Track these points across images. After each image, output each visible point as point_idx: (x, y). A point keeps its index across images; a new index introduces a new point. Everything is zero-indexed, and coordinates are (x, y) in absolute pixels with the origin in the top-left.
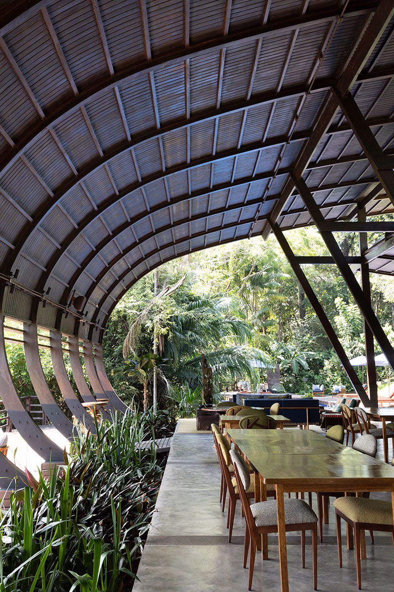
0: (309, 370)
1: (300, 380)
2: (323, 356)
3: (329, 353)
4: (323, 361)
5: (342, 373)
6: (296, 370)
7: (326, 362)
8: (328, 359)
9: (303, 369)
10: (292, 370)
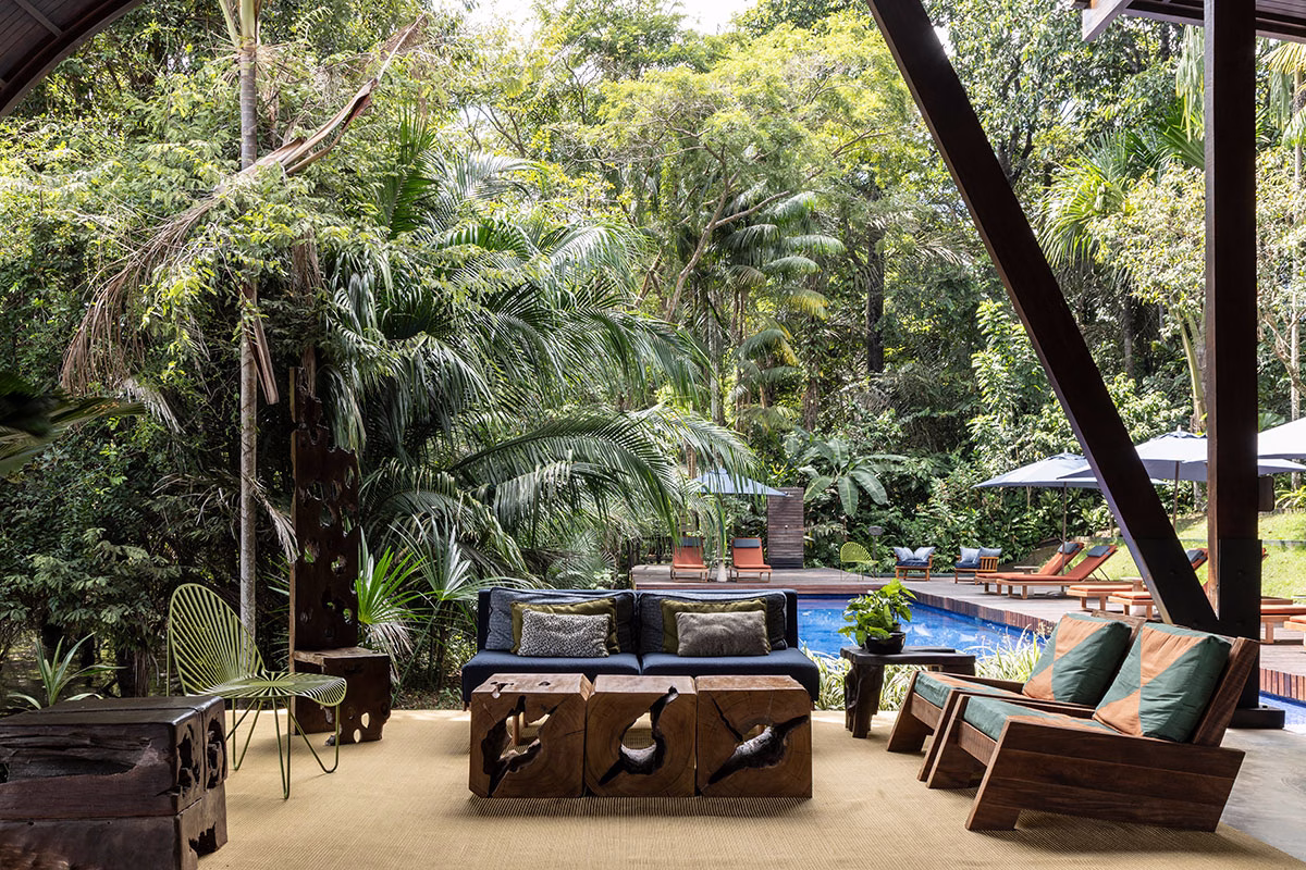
0: (886, 507)
1: (861, 532)
2: (929, 469)
3: (947, 461)
4: (928, 482)
5: (982, 514)
6: (849, 506)
7: (938, 485)
8: (943, 476)
9: (873, 502)
10: (840, 507)
